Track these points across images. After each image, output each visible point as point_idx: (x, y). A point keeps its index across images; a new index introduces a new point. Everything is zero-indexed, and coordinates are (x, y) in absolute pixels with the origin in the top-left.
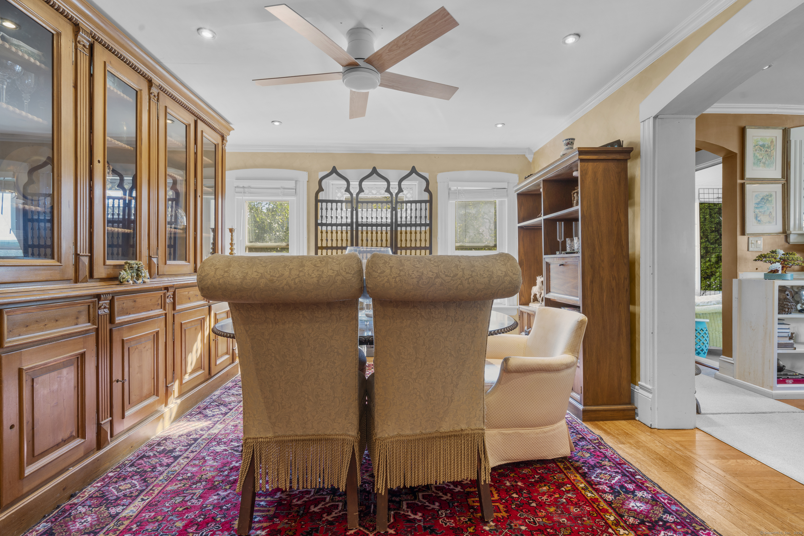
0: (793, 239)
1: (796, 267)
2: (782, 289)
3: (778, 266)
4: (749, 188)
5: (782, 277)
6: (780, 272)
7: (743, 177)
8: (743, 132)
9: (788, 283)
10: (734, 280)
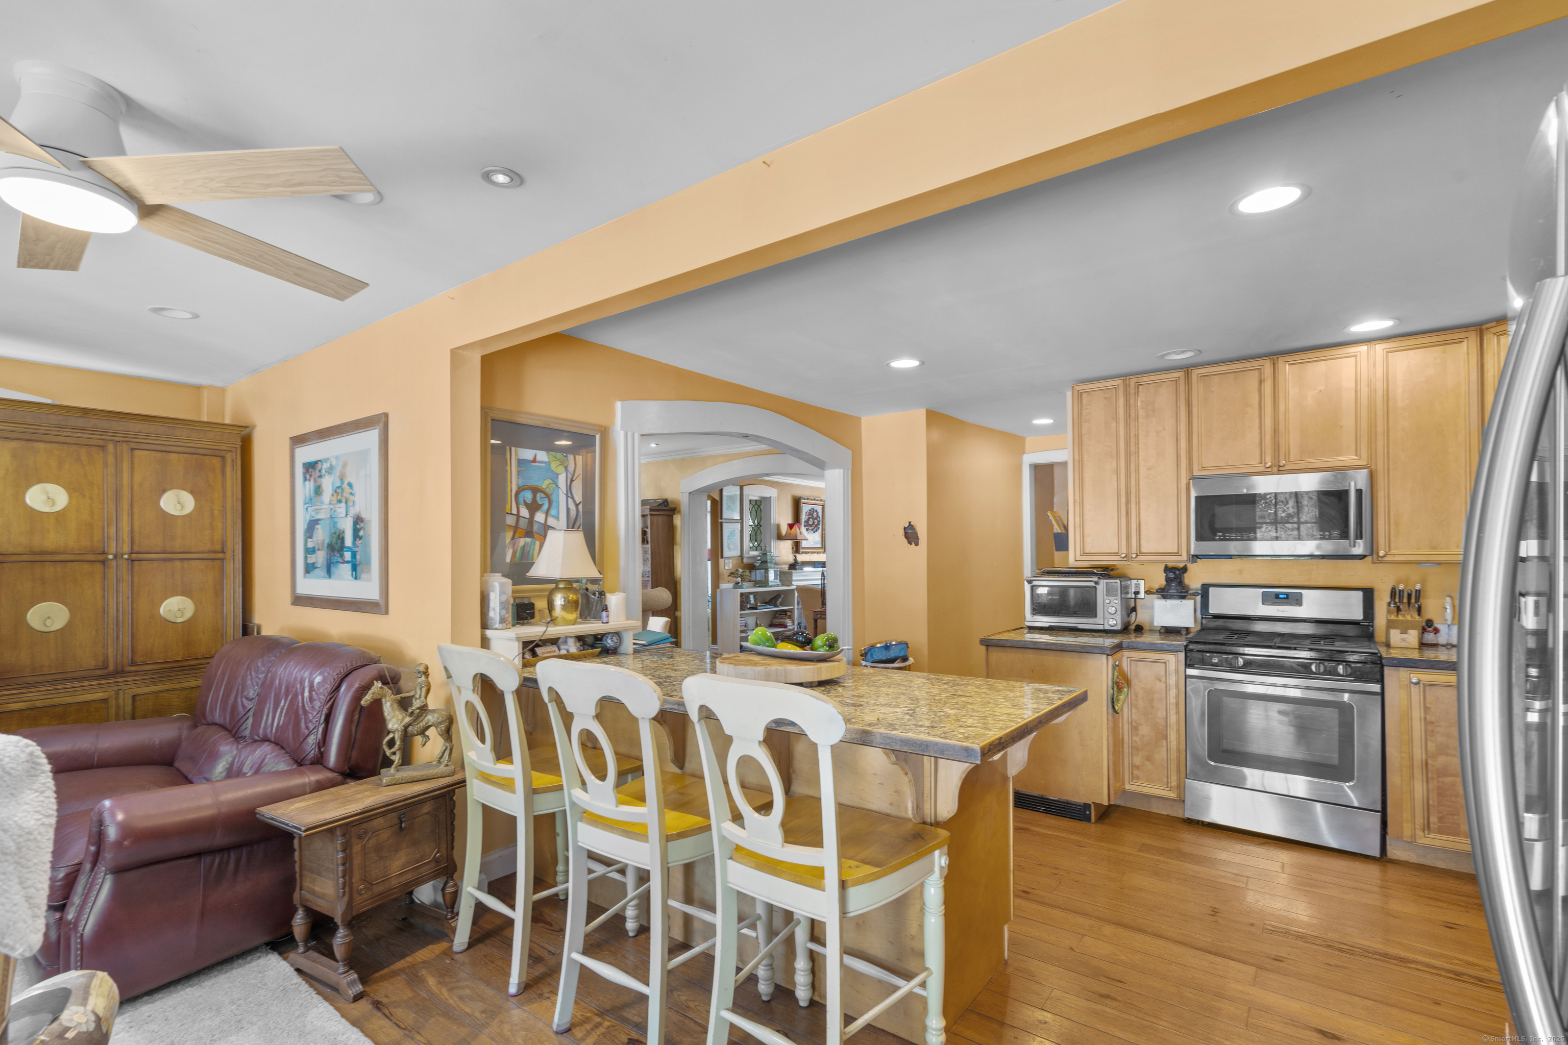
0: (745, 561)
1: (747, 580)
2: (742, 594)
3: (739, 579)
4: (725, 525)
5: (741, 587)
6: (740, 584)
7: (721, 519)
8: (721, 491)
9: (745, 590)
10: (718, 590)
